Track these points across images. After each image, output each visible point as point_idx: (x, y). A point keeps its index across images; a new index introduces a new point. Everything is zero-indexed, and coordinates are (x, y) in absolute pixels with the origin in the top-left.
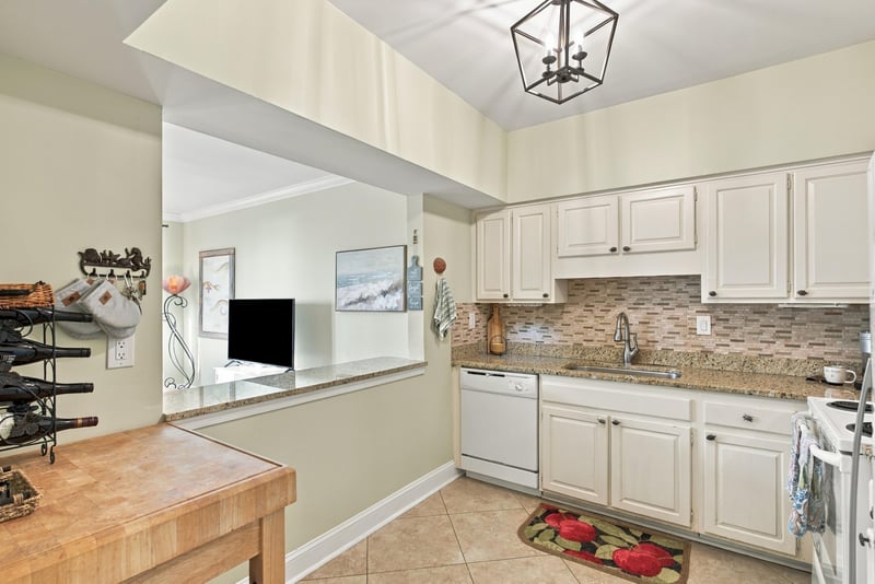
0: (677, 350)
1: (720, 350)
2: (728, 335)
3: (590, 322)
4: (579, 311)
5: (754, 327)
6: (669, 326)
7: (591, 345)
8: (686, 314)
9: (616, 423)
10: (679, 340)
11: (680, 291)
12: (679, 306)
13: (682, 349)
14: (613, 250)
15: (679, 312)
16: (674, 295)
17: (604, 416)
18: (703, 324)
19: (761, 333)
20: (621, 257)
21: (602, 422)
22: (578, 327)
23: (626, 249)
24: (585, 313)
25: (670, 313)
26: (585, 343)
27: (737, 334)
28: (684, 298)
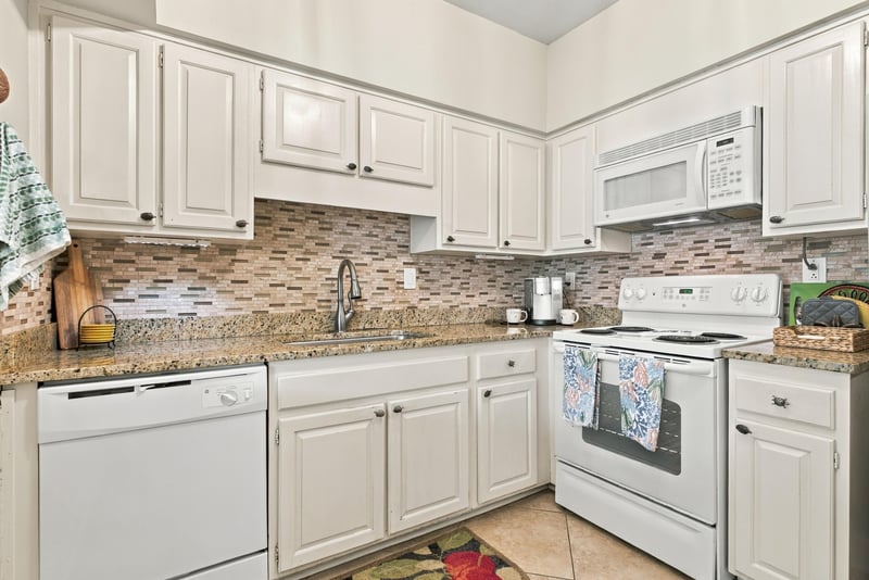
0: (386, 308)
1: (423, 305)
2: (428, 289)
3: (281, 277)
4: (263, 259)
5: (447, 280)
6: (379, 280)
7: (282, 311)
8: (394, 266)
9: (397, 410)
10: (388, 297)
11: (389, 239)
12: (389, 256)
13: (391, 307)
14: (352, 167)
15: (387, 264)
16: (384, 243)
17: (380, 406)
18: (410, 277)
19: (451, 286)
20: (355, 181)
21: (379, 415)
22: (261, 284)
23: (368, 170)
24: (273, 263)
25: (378, 265)
26: (272, 310)
27: (434, 287)
28: (393, 248)
